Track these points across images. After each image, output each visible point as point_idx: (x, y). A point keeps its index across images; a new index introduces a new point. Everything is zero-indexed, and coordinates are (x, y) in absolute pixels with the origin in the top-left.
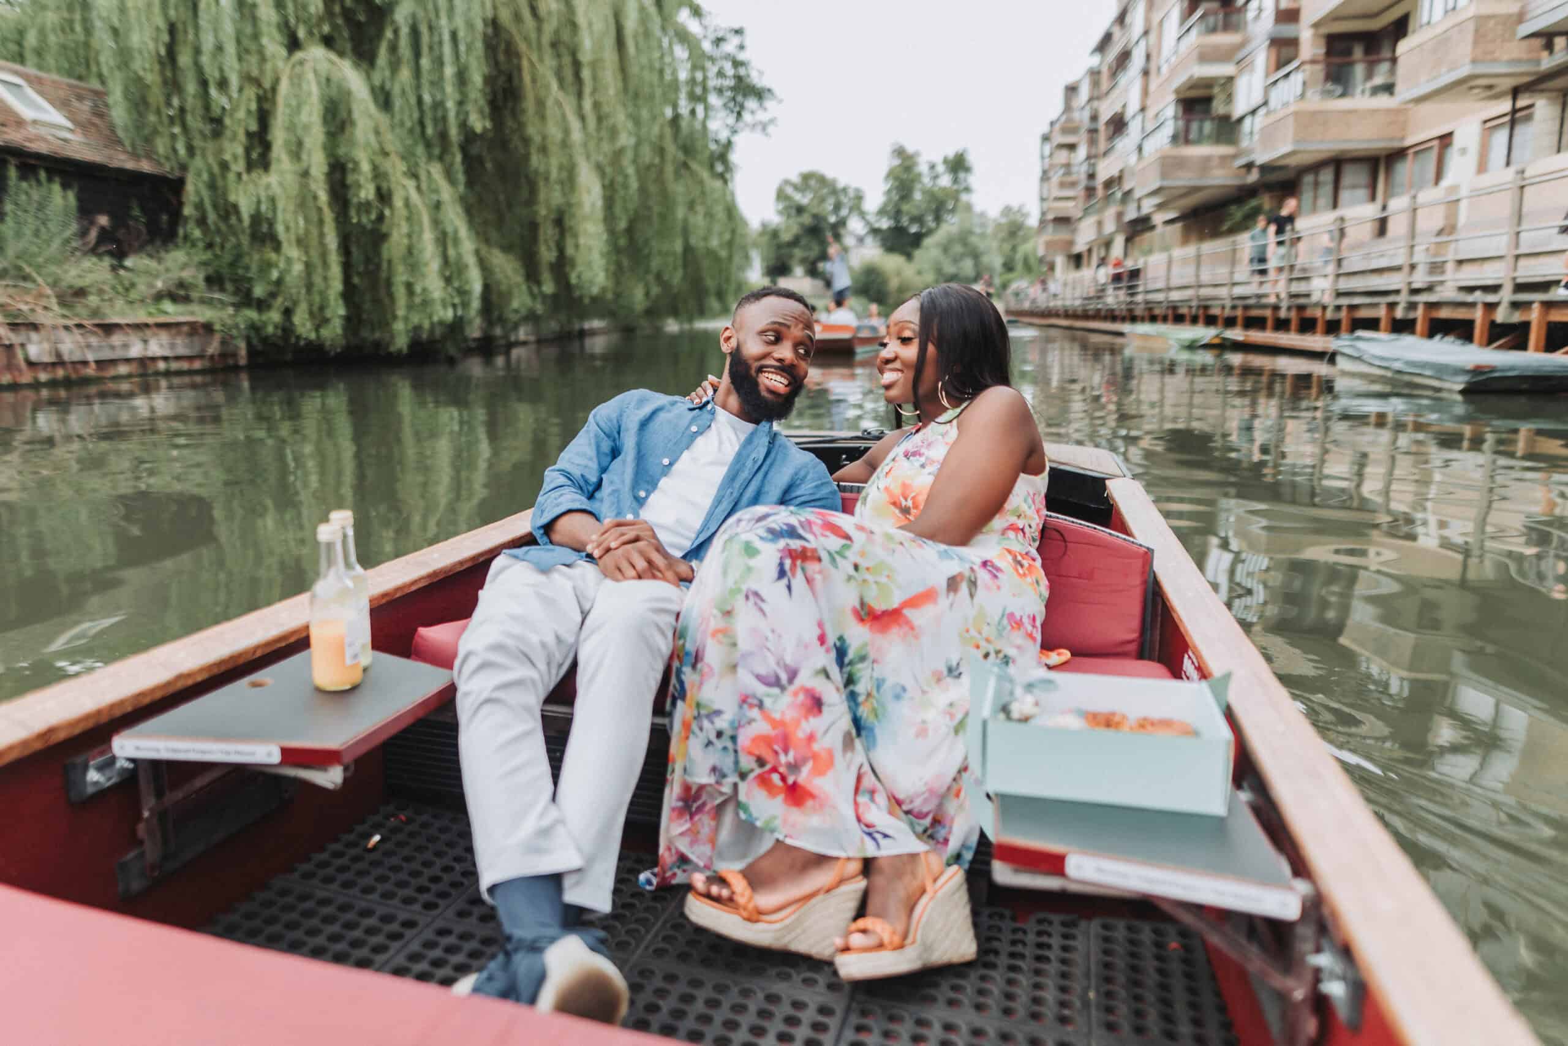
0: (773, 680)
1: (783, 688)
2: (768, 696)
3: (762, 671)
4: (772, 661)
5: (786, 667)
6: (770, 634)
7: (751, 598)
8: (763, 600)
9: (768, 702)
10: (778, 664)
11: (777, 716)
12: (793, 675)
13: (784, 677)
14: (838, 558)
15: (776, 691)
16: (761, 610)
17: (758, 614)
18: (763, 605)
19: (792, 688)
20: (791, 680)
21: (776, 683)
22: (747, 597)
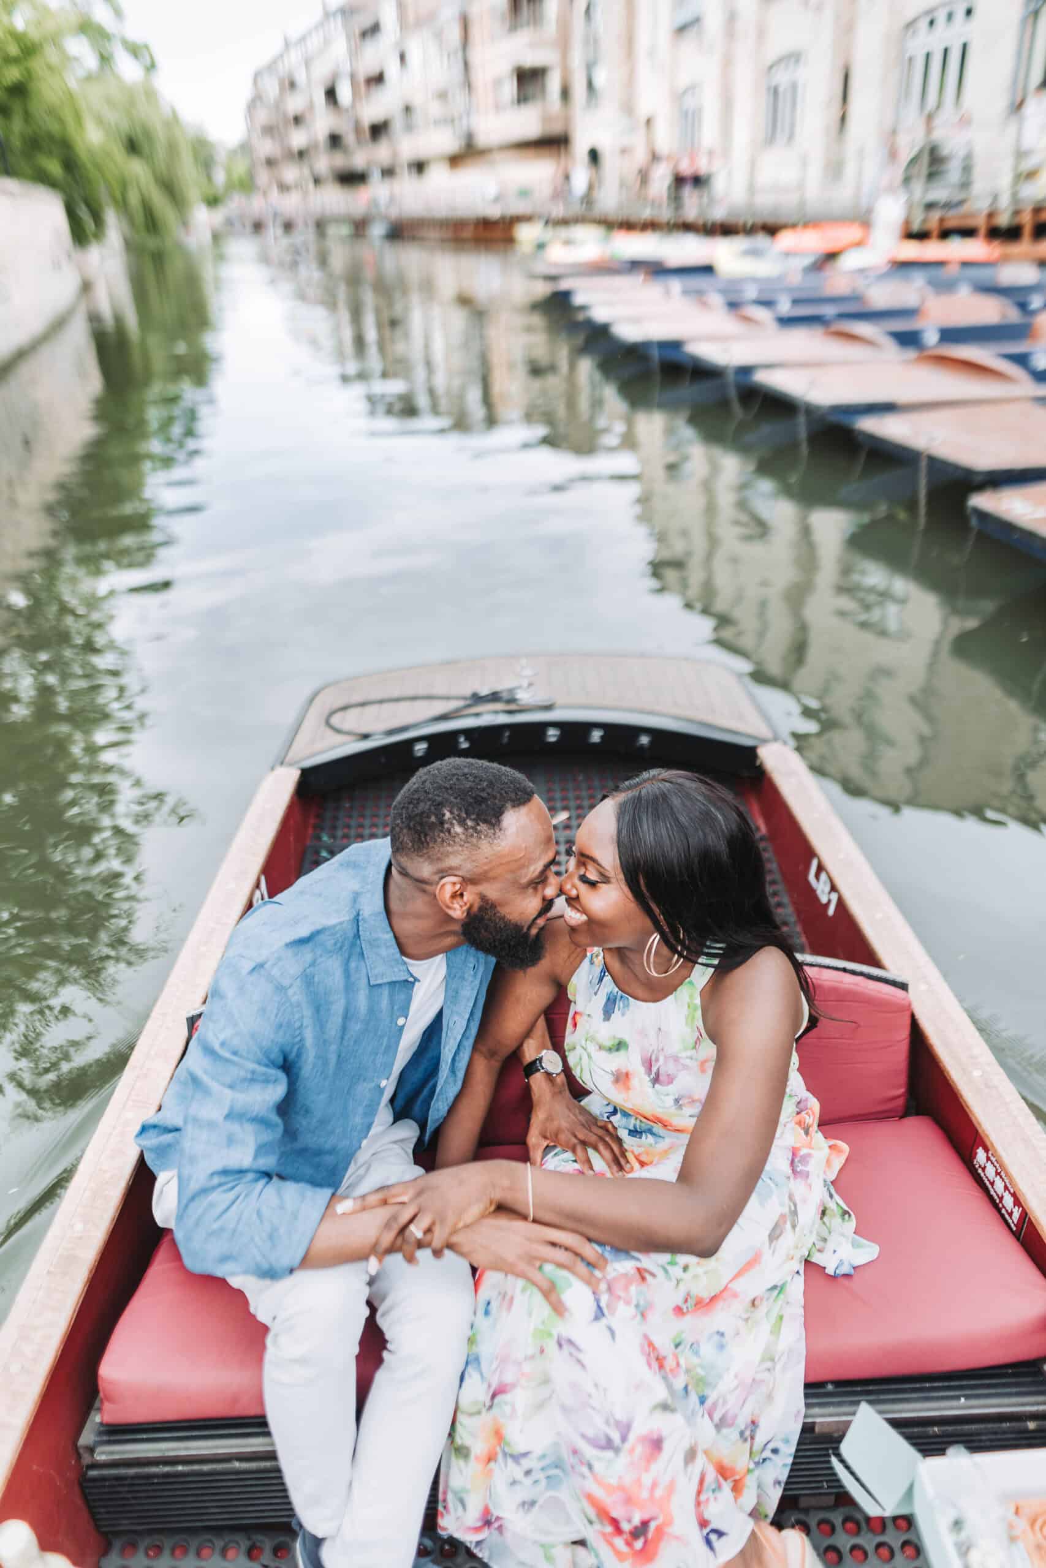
0: (603, 1442)
1: (617, 1450)
2: (599, 1459)
3: (590, 1433)
4: (599, 1421)
5: (618, 1424)
6: (593, 1390)
7: (565, 1346)
8: (578, 1349)
9: (598, 1467)
10: (607, 1423)
11: (613, 1481)
12: (625, 1430)
13: (616, 1436)
14: (669, 1268)
15: (609, 1454)
16: (579, 1361)
17: (578, 1367)
18: (581, 1356)
19: (627, 1446)
20: (624, 1439)
21: (608, 1445)
22: (560, 1345)
